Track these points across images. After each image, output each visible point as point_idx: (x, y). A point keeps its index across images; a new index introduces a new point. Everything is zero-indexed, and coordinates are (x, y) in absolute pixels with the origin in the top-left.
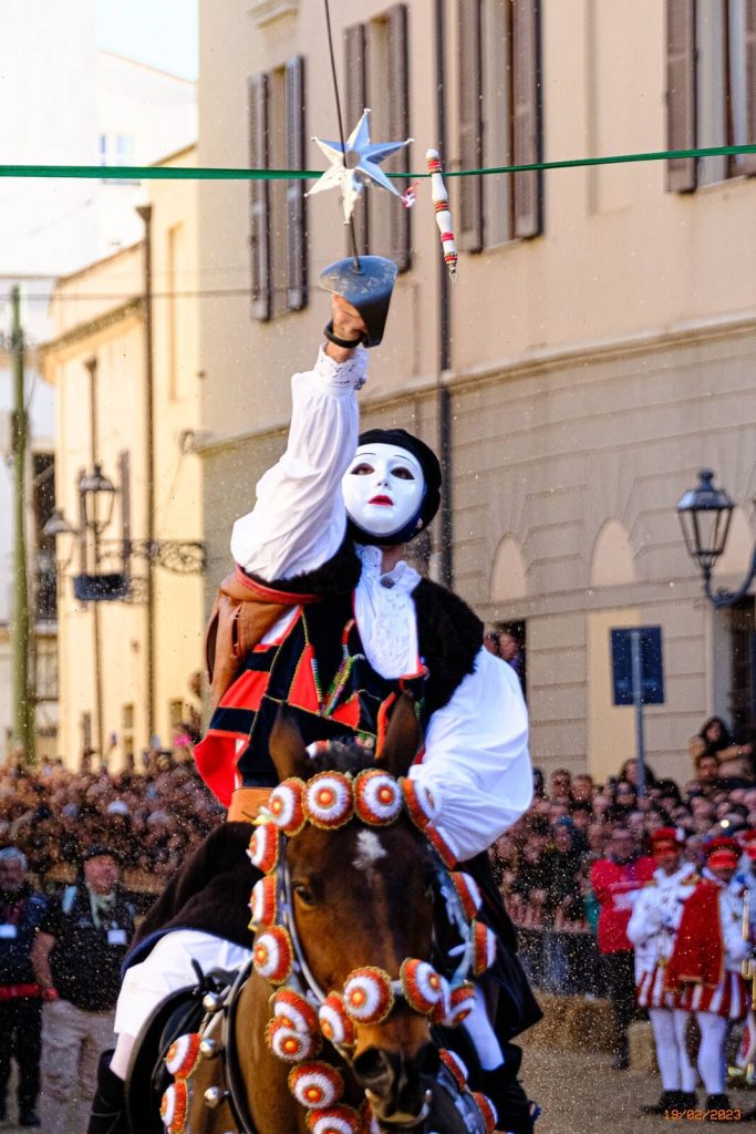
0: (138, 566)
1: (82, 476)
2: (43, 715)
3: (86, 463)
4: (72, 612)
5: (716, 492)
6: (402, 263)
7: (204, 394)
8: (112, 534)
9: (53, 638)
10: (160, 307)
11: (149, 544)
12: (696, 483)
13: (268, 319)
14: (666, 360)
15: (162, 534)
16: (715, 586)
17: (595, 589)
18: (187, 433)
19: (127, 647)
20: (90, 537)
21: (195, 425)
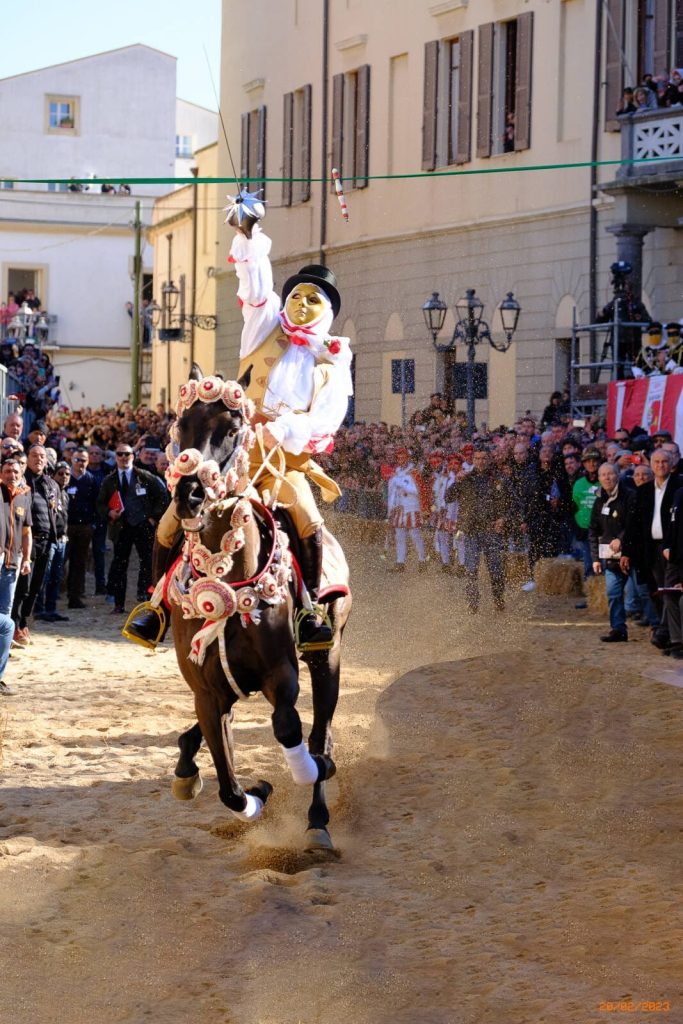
0: (188, 326)
1: (164, 285)
2: (144, 389)
3: (165, 279)
4: (158, 347)
5: (440, 302)
6: (305, 196)
7: (218, 251)
8: (177, 311)
9: (150, 355)
10: (200, 213)
11: (193, 316)
12: (431, 297)
14: (420, 243)
15: (199, 311)
16: (438, 342)
17: (386, 342)
18: (210, 268)
19: (182, 359)
20: (167, 313)
21: (213, 264)
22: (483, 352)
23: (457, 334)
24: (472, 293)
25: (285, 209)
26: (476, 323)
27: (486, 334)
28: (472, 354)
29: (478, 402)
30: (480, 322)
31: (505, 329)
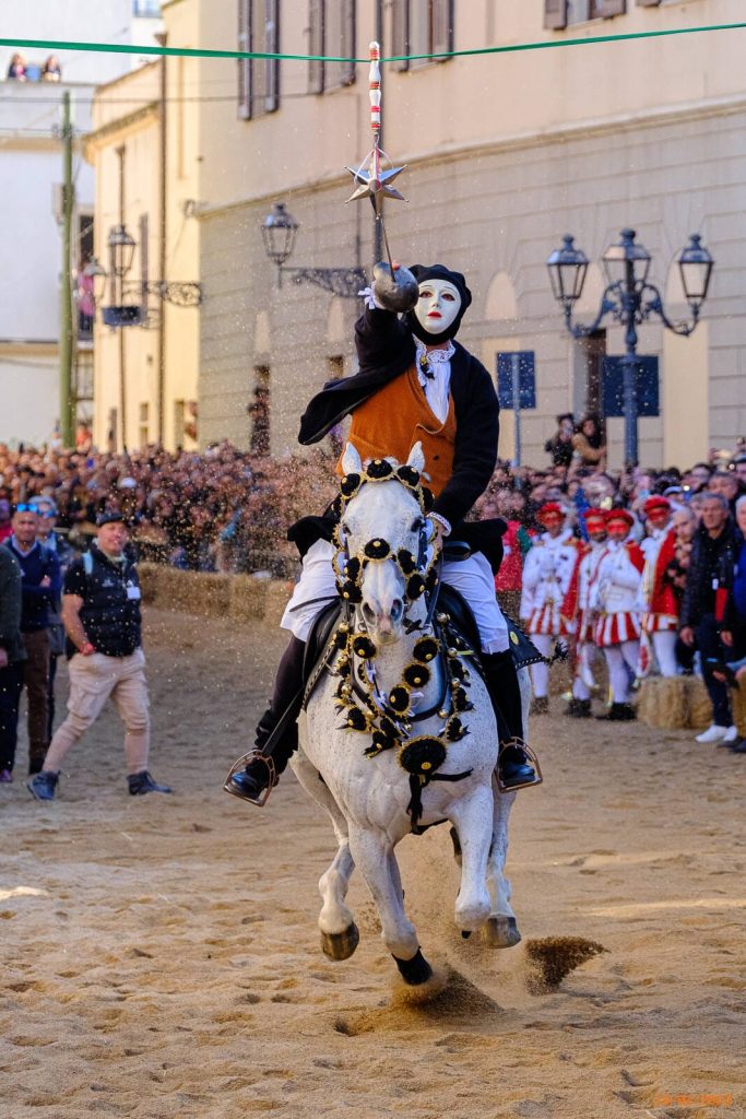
0: (153, 301)
1: (113, 232)
2: (81, 411)
3: (115, 221)
4: (105, 338)
5: (577, 252)
6: (347, 78)
7: (202, 174)
8: (134, 276)
9: (90, 352)
10: (172, 108)
11: (161, 283)
12: (561, 245)
13: (249, 118)
14: (542, 154)
15: (171, 277)
16: (574, 324)
17: (487, 323)
18: (188, 203)
19: (144, 359)
20: (118, 280)
21: (195, 196)
22: (651, 337)
23: (606, 307)
24: (630, 236)
25: (313, 99)
26: (638, 287)
27: (657, 306)
28: (632, 342)
29: (645, 423)
30: (644, 286)
31: (688, 296)
